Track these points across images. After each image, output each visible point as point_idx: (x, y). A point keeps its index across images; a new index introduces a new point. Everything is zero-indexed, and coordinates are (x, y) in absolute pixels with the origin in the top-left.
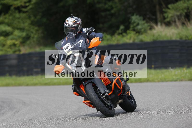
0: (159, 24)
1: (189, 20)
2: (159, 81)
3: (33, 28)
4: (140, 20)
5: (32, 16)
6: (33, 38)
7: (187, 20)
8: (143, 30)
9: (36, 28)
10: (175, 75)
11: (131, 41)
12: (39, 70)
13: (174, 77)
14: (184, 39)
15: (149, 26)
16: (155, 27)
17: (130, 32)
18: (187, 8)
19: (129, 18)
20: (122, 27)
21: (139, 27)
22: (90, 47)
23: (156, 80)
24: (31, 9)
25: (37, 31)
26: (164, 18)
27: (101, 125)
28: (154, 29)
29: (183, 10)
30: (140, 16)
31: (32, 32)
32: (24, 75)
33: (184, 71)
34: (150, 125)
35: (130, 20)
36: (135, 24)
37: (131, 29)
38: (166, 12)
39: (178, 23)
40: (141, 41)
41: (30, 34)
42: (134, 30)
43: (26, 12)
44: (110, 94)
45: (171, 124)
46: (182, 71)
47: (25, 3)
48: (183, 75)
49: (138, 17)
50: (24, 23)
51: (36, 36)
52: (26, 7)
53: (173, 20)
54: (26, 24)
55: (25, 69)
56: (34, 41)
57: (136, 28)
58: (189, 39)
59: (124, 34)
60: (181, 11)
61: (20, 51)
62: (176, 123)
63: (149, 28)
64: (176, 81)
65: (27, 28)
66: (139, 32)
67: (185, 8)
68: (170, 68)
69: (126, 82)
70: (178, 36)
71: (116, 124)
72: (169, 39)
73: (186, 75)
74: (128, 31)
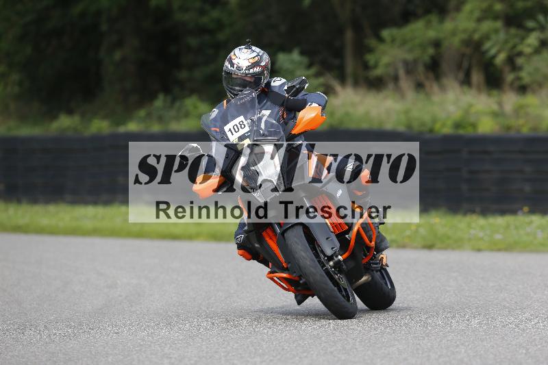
16: (338, 88)
22: (295, 131)
44: (345, 256)
53: (392, 73)
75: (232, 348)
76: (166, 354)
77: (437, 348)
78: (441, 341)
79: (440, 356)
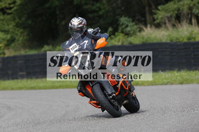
0: (149, 26)
1: (180, 22)
2: (148, 85)
3: (18, 31)
4: (129, 22)
5: (17, 18)
6: (18, 40)
7: (177, 21)
8: (132, 32)
9: (21, 30)
10: (165, 79)
11: (120, 44)
12: (25, 73)
13: (165, 80)
14: (174, 41)
15: (138, 28)
16: (145, 29)
17: (119, 34)
18: (177, 9)
19: (117, 20)
20: (110, 29)
21: (128, 29)
22: (96, 48)
23: (146, 84)
24: (16, 10)
25: (22, 33)
26: (154, 20)
27: (89, 131)
28: (144, 31)
29: (173, 11)
30: (129, 17)
31: (17, 35)
32: (8, 79)
33: (175, 74)
34: (140, 130)
35: (118, 22)
36: (123, 26)
37: (120, 31)
38: (155, 14)
39: (168, 25)
40: (130, 43)
41: (15, 37)
42: (122, 32)
43: (11, 14)
44: (117, 94)
45: (161, 129)
46: (173, 74)
47: (10, 4)
48: (173, 79)
49: (126, 18)
50: (8, 25)
51: (21, 39)
52: (10, 8)
53: (163, 21)
54: (11, 26)
55: (10, 72)
56: (19, 44)
57: (125, 30)
58: (179, 42)
59: (112, 36)
60: (172, 12)
61: (4, 54)
62: (167, 127)
63: (138, 30)
64: (166, 84)
65: (11, 30)
66: (128, 34)
67: (175, 10)
68: (160, 71)
69: (131, 83)
70: (169, 38)
71: (105, 129)
72: (159, 41)
73: (177, 78)
74: (116, 34)
75: (113, 125)
76: (89, 129)
77: (186, 120)
78: (188, 117)
79: (188, 123)
